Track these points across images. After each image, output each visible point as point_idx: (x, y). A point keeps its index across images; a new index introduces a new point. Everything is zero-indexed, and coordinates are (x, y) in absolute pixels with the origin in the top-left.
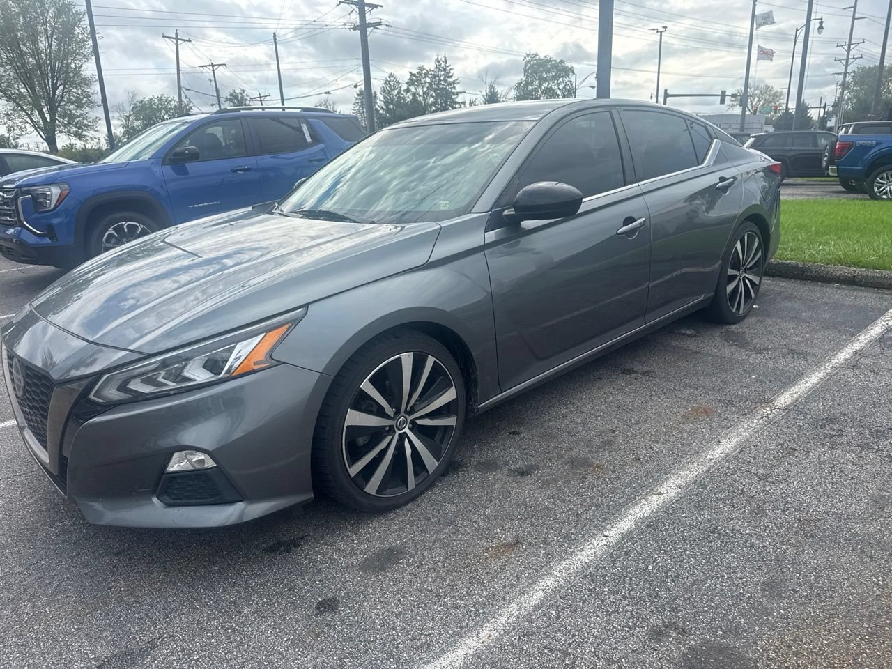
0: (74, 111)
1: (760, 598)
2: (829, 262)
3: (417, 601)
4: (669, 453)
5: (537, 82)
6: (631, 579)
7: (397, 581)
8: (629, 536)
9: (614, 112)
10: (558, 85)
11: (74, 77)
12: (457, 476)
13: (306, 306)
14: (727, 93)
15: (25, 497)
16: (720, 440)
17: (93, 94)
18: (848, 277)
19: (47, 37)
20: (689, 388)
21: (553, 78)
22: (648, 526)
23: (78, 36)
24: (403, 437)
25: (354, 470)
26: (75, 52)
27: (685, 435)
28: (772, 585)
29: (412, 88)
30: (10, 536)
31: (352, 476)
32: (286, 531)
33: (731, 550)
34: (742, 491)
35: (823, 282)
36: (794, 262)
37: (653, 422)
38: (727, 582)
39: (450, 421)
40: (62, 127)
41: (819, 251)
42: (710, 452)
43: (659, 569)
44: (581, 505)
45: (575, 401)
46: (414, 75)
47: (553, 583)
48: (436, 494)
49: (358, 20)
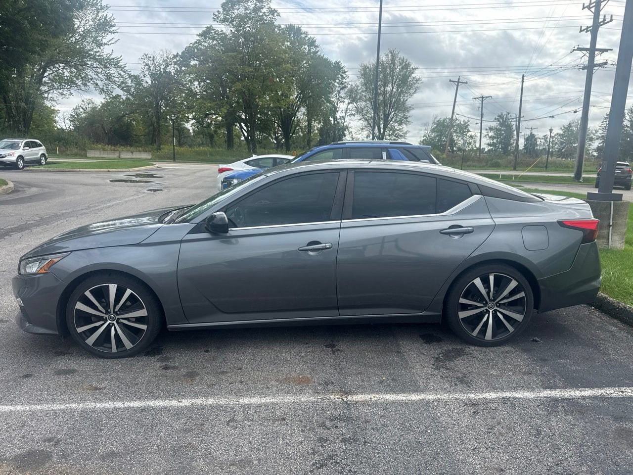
0: (396, 127)
11: (401, 107)
13: (71, 252)
17: (409, 116)
19: (393, 84)
23: (409, 82)
24: (111, 324)
25: (80, 330)
26: (405, 92)
31: (78, 332)
39: (143, 327)
49: (587, 62)
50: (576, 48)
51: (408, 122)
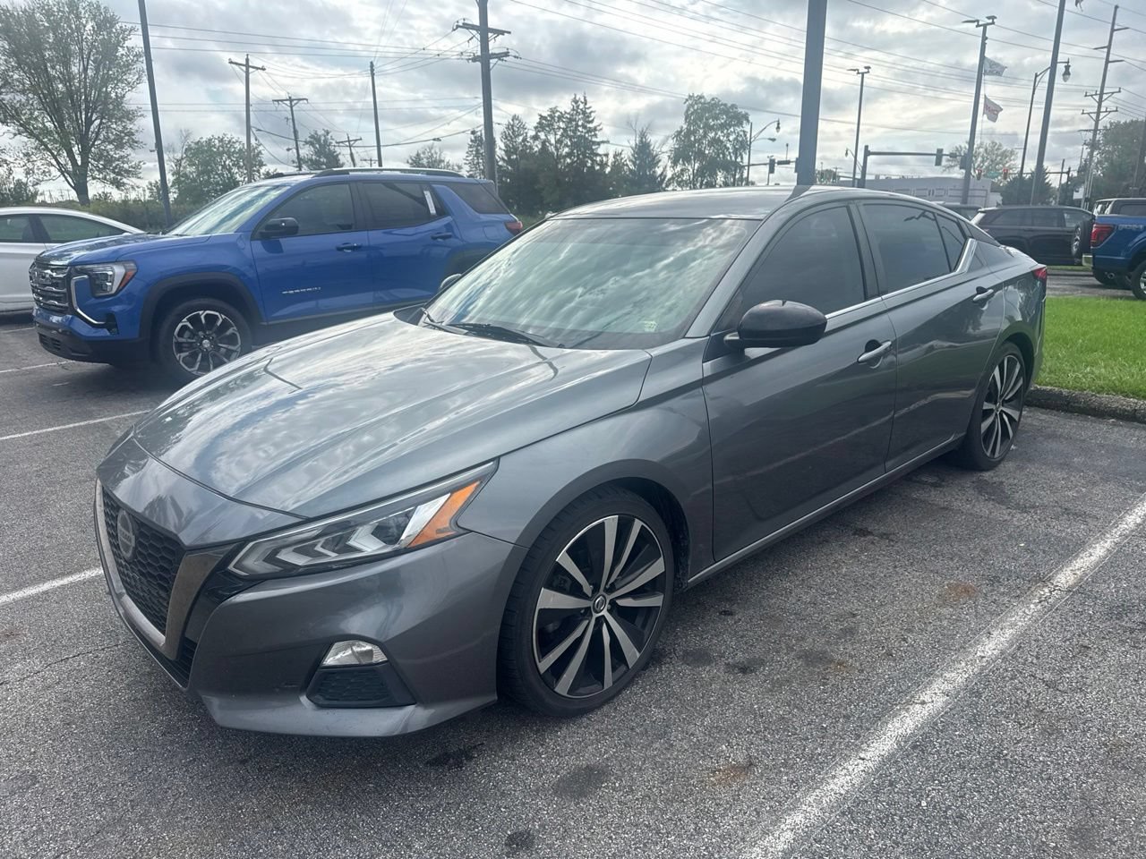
0: (112, 153)
1: (1069, 849)
2: (1101, 390)
3: (633, 840)
4: (927, 647)
5: (701, 131)
6: (901, 819)
7: (603, 812)
8: (890, 760)
9: (853, 207)
10: (728, 136)
11: (114, 109)
12: (661, 671)
13: (497, 459)
14: (944, 153)
15: (113, 679)
16: (991, 630)
17: (137, 131)
18: (1126, 411)
19: (83, 58)
20: (941, 558)
21: (722, 127)
22: (914, 747)
23: (121, 58)
24: (600, 621)
25: (544, 665)
26: (116, 79)
27: (945, 623)
28: (1081, 832)
29: (542, 135)
30: (103, 734)
31: (542, 671)
32: (453, 737)
33: (1024, 783)
34: (1028, 702)
35: (1094, 416)
36: (1056, 389)
37: (902, 603)
38: (1024, 827)
39: (656, 601)
40: (96, 172)
41: (1086, 374)
42: (980, 648)
43: (935, 806)
44: (826, 715)
45: (799, 571)
46: (545, 118)
47: (803, 820)
48: (637, 693)
49: (479, 49)
50: (461, 24)
51: (136, 142)
